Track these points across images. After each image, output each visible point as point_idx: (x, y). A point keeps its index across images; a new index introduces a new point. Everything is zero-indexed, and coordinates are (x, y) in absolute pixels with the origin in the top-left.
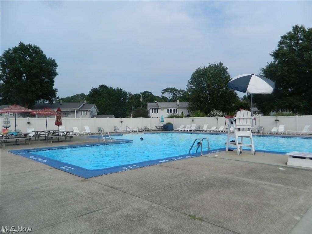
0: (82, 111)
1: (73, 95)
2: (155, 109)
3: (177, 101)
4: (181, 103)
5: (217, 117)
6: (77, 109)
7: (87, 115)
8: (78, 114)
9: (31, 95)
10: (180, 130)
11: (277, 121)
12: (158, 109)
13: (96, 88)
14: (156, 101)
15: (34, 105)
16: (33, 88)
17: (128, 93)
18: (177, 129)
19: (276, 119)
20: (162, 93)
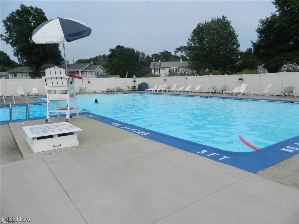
0: (86, 71)
1: (95, 57)
2: (157, 69)
3: (180, 60)
4: (184, 62)
5: (186, 76)
6: (81, 70)
7: (91, 75)
8: (83, 74)
9: (35, 57)
10: (154, 90)
11: (241, 80)
12: (159, 69)
13: (114, 49)
14: (160, 61)
15: (42, 67)
16: (35, 50)
17: (141, 53)
18: (150, 90)
19: (240, 78)
20: (175, 52)
